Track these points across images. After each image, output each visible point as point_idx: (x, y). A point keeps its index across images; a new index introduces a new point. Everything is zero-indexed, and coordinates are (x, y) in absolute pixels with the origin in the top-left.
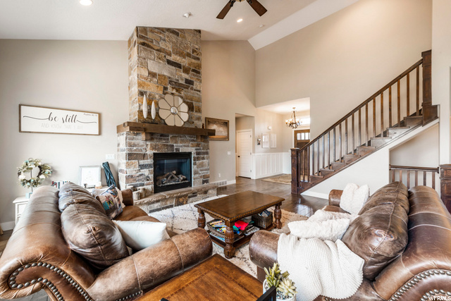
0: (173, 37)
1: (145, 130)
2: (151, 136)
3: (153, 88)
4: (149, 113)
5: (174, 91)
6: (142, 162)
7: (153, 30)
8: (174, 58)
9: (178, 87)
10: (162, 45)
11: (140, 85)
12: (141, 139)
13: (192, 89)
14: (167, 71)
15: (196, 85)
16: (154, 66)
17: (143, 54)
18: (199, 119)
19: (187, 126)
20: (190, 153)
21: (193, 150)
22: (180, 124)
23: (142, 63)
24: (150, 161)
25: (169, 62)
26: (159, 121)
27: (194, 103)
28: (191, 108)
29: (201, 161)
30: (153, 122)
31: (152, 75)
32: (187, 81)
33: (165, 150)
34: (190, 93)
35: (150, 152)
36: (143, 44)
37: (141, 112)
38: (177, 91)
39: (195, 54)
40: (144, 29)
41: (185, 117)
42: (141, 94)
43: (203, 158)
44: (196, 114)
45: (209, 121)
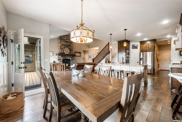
0: (67, 37)
1: (61, 55)
2: (62, 56)
3: (62, 47)
4: (62, 52)
6: (60, 61)
7: (62, 36)
8: (67, 41)
9: (67, 46)
10: (64, 39)
11: (60, 47)
12: (60, 57)
14: (65, 43)
15: (72, 45)
16: (62, 43)
17: (61, 41)
18: (72, 52)
21: (71, 59)
22: (68, 54)
23: (61, 43)
24: (62, 61)
25: (66, 42)
26: (64, 53)
28: (70, 50)
29: (72, 61)
30: (62, 53)
31: (62, 44)
32: (69, 45)
33: (65, 59)
34: (70, 47)
35: (62, 59)
36: (61, 39)
37: (60, 52)
40: (61, 36)
41: (69, 52)
42: (60, 48)
44: (71, 51)
45: (76, 52)
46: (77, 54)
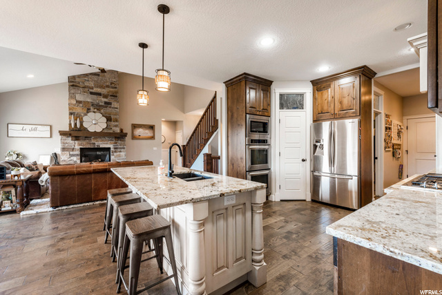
0: (95, 78)
1: (70, 135)
2: (77, 138)
3: (79, 110)
4: (76, 124)
5: (95, 110)
6: (71, 153)
7: (79, 76)
8: (95, 90)
9: (98, 108)
10: (87, 84)
11: (70, 109)
12: (69, 140)
13: (110, 107)
14: (89, 99)
15: (115, 104)
16: (79, 97)
17: (72, 91)
18: (116, 126)
19: (105, 131)
20: (110, 148)
21: (111, 146)
22: (99, 129)
23: (72, 96)
24: (78, 152)
25: (91, 93)
26: (82, 129)
27: (112, 117)
28: (109, 119)
29: (118, 153)
30: (79, 130)
31: (79, 102)
32: (106, 103)
33: (88, 146)
34: (109, 110)
35: (77, 147)
36: (73, 86)
37: (70, 124)
38: (98, 110)
39: (113, 85)
40: (74, 77)
41: (105, 126)
42: (71, 114)
43: (120, 152)
44: (113, 123)
45: (135, 126)
46: (139, 132)
